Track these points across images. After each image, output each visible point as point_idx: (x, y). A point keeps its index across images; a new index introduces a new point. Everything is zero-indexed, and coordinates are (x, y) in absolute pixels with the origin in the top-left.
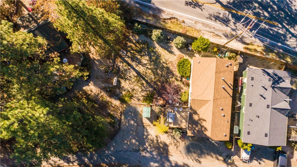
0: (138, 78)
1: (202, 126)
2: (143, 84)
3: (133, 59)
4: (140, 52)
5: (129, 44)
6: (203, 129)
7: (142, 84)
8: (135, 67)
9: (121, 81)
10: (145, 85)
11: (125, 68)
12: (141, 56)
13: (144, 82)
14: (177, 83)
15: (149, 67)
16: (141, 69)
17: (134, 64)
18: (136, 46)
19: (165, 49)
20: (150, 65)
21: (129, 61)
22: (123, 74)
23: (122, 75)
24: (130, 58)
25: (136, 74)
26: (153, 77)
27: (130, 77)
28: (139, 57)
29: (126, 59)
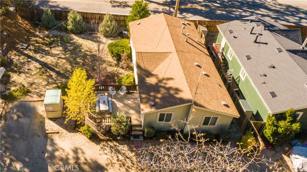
0: (43, 70)
2: (51, 76)
3: (36, 51)
4: (49, 44)
5: (34, 39)
8: (39, 59)
9: (11, 75)
11: (22, 61)
12: (51, 48)
15: (63, 56)
16: (49, 60)
17: (38, 56)
18: (44, 40)
19: (88, 39)
20: (65, 55)
21: (31, 54)
22: (16, 67)
23: (16, 69)
24: (32, 51)
26: (69, 67)
27: (29, 70)
28: (47, 49)
29: (26, 52)
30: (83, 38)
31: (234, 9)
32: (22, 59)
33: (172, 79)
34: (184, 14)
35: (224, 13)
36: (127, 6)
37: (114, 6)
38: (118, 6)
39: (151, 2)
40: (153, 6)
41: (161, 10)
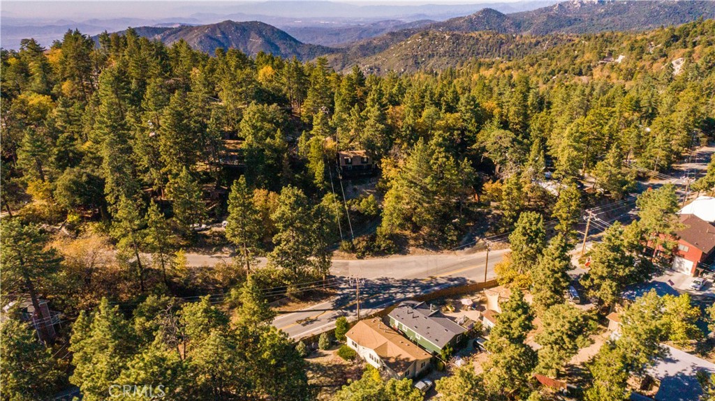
1: (403, 360)
6: (406, 361)
10: (329, 389)
19: (317, 357)
20: (318, 374)
30: (314, 358)
36: (312, 321)
37: (304, 325)
38: (307, 323)
39: (325, 310)
40: (329, 314)
41: (337, 315)
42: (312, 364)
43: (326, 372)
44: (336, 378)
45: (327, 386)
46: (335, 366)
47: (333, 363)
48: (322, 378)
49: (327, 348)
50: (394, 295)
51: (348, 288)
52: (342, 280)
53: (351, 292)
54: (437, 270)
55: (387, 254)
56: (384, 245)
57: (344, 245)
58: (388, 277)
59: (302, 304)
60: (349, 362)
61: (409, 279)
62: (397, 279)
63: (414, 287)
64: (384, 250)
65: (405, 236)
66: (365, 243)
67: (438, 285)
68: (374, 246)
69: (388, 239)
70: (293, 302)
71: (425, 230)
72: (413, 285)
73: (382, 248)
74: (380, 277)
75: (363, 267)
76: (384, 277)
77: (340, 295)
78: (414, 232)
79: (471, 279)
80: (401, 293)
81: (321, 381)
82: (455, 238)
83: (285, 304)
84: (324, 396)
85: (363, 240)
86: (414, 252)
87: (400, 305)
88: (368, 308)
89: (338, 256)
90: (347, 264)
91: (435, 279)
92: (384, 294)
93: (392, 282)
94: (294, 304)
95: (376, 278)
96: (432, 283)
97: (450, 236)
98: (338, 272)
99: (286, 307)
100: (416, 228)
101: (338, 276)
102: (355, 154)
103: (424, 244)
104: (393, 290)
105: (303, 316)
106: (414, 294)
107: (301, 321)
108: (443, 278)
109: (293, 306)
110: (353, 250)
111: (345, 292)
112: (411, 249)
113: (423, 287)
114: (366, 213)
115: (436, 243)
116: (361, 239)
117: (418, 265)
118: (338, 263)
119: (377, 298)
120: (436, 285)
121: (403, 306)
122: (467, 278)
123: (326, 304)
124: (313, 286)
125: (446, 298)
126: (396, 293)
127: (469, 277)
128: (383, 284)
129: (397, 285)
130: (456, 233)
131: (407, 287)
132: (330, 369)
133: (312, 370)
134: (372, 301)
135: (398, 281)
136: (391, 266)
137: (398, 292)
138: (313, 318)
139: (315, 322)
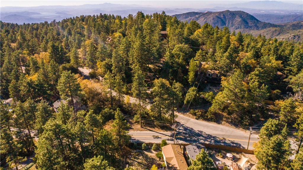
0: (139, 164)
1: (175, 167)
3: (135, 158)
4: (138, 155)
5: (132, 154)
7: (142, 166)
10: (143, 166)
12: (139, 157)
13: (142, 165)
14: (158, 162)
16: (139, 161)
17: (136, 160)
18: (135, 154)
19: (149, 152)
20: (144, 159)
21: (133, 159)
22: (131, 164)
25: (137, 163)
26: (146, 162)
27: (135, 164)
28: (137, 157)
29: (132, 159)
30: (147, 152)
31: (193, 137)
32: (131, 161)
33: (175, 165)
34: (178, 140)
35: (190, 139)
36: (158, 138)
37: (154, 138)
38: (156, 138)
39: (166, 135)
40: (167, 137)
41: (170, 139)
42: (145, 154)
43: (147, 159)
44: (149, 163)
45: (143, 165)
46: (152, 158)
47: (153, 157)
48: (144, 161)
49: (155, 150)
50: (200, 140)
51: (182, 130)
52: (182, 126)
53: (182, 132)
54: (229, 136)
55: (210, 121)
56: (209, 116)
57: (191, 111)
58: (203, 131)
59: (160, 130)
60: (158, 159)
61: (212, 135)
62: (207, 133)
63: (212, 140)
64: (209, 119)
65: (223, 115)
66: (200, 113)
67: (224, 143)
68: (205, 116)
69: (213, 114)
70: (157, 128)
71: (234, 116)
72: (212, 139)
73: (209, 118)
74: (199, 130)
75: (196, 123)
76: (202, 130)
77: (177, 131)
78: (228, 115)
79: (244, 146)
80: (204, 140)
81: (142, 162)
82: (247, 124)
83: (154, 128)
84: (139, 168)
85: (201, 112)
86: (224, 124)
87: (193, 144)
88: (184, 141)
89: (188, 115)
90: (189, 120)
91: (225, 140)
92: (196, 138)
93: (203, 134)
94: (157, 129)
95: (197, 130)
96: (222, 141)
97: (245, 122)
98: (183, 122)
99: (153, 129)
100: (230, 113)
101: (182, 124)
102: (215, 72)
103: (231, 122)
104: (201, 138)
105: (156, 134)
106: (209, 143)
107: (155, 136)
108: (229, 140)
109: (156, 129)
110: (195, 114)
111: (180, 131)
112: (223, 122)
113: (216, 141)
114: (207, 100)
115: (237, 124)
116: (199, 111)
117: (222, 130)
118: (186, 118)
119: (191, 138)
120: (223, 143)
121: (194, 145)
122: (242, 145)
123: (169, 133)
124: (169, 124)
125: (222, 150)
126: (201, 139)
127: (243, 145)
128: (199, 133)
129: (204, 136)
130: (249, 121)
131: (208, 139)
132: (150, 159)
133: (143, 156)
134: (188, 139)
135: (206, 134)
136: (208, 127)
137: (202, 139)
138: (160, 137)
139: (159, 139)
